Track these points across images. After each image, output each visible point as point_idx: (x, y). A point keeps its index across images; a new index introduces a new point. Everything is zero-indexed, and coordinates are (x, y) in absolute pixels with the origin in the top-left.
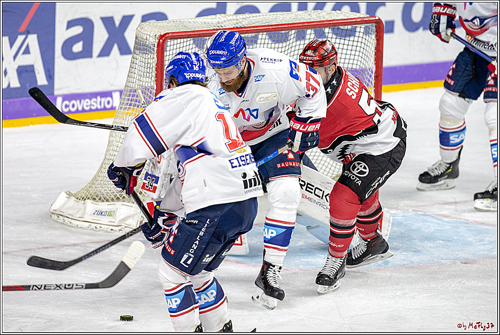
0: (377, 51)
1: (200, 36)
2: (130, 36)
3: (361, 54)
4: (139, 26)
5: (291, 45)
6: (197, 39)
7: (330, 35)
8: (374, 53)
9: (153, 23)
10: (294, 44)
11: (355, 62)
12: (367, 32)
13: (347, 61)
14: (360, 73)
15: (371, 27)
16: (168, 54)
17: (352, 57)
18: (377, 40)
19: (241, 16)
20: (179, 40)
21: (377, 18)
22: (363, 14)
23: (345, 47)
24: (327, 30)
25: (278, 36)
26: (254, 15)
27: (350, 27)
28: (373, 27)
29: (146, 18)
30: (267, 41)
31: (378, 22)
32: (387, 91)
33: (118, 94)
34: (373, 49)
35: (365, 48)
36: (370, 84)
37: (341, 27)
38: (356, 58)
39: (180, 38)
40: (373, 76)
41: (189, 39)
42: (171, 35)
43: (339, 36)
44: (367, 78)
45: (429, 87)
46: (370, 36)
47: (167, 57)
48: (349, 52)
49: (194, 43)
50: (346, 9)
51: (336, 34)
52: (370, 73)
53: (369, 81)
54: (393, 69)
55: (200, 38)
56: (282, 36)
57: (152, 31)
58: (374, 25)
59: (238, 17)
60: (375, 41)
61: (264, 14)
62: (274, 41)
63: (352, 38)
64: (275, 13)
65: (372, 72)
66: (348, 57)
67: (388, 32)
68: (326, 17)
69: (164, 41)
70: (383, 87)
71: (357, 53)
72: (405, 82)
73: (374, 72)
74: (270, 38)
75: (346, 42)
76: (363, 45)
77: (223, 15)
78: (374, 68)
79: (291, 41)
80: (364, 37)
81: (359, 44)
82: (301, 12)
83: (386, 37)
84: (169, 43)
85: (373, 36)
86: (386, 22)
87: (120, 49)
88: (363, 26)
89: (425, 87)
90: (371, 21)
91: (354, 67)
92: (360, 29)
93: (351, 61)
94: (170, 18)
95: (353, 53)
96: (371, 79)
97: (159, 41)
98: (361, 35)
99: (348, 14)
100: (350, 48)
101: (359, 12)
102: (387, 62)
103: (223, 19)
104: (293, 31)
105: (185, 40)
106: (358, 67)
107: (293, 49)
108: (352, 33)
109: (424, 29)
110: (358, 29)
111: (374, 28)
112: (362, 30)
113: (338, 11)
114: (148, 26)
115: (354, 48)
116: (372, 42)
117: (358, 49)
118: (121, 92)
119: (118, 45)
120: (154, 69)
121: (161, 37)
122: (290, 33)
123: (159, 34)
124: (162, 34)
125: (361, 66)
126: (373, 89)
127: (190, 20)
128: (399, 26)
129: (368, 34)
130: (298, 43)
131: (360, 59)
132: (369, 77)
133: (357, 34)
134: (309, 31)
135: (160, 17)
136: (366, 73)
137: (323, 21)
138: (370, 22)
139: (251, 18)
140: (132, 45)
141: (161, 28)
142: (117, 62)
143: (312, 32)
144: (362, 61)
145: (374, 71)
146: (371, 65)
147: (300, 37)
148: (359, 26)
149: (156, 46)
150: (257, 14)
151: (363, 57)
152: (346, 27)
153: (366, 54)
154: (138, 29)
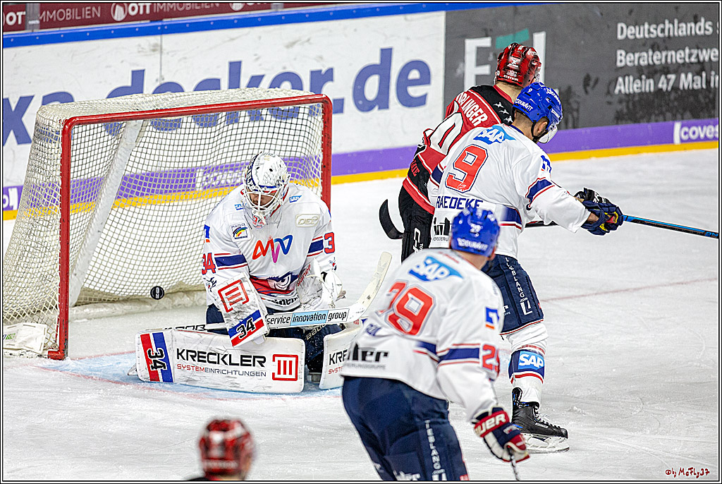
0: (325, 136)
1: (113, 120)
2: (29, 121)
3: (306, 139)
4: (40, 109)
5: (221, 130)
6: (109, 124)
7: (269, 118)
8: (321, 138)
9: (57, 105)
10: (225, 129)
11: (299, 149)
12: (311, 113)
13: (289, 148)
14: (305, 162)
15: (317, 107)
16: (75, 143)
17: (295, 143)
18: (324, 122)
19: (162, 96)
20: (88, 126)
21: (324, 96)
22: (306, 91)
23: (287, 132)
24: (264, 112)
25: (207, 119)
26: (177, 94)
27: (291, 107)
28: (319, 107)
29: (47, 100)
30: (193, 125)
31: (326, 101)
32: (336, 183)
33: (15, 190)
34: (320, 133)
35: (311, 132)
36: (316, 175)
37: (282, 108)
38: (300, 144)
39: (90, 123)
40: (320, 165)
41: (100, 125)
42: (78, 119)
43: (279, 118)
44: (313, 168)
45: (387, 178)
46: (316, 118)
47: (75, 147)
48: (291, 138)
49: (106, 130)
50: (286, 85)
51: (276, 117)
52: (316, 162)
53: (315, 171)
54: (344, 156)
55: (113, 123)
56: (211, 119)
57: (56, 115)
58: (321, 104)
59: (159, 97)
60: (322, 124)
61: (190, 94)
62: (202, 125)
63: (294, 121)
64: (202, 92)
65: (319, 161)
66: (290, 143)
67: (336, 112)
68: (264, 96)
69: (70, 127)
70: (332, 177)
71: (301, 139)
72: (358, 172)
73: (321, 161)
74: (197, 121)
75: (288, 126)
76: (308, 128)
77: (140, 95)
78: (322, 156)
79: (222, 125)
80: (309, 119)
81: (303, 128)
82: (233, 90)
83: (335, 117)
84: (77, 130)
85: (320, 118)
86: (334, 100)
87: (16, 137)
88: (307, 106)
89: (382, 178)
90: (318, 100)
91: (298, 154)
92: (305, 109)
93: (294, 149)
94: (76, 100)
95: (296, 138)
96: (317, 170)
97: (65, 127)
98: (306, 116)
99: (289, 93)
100: (292, 132)
101: (302, 90)
102: (336, 148)
103: (140, 100)
104: (224, 113)
105: (96, 125)
106: (302, 155)
107: (224, 134)
108: (294, 114)
109: (379, 108)
110: (301, 110)
111: (321, 109)
112: (307, 111)
113: (277, 89)
114: (50, 110)
115: (298, 133)
116: (318, 125)
117: (302, 133)
118: (20, 189)
119: (14, 132)
120: (59, 161)
121: (67, 122)
122: (220, 116)
123: (64, 118)
124: (68, 119)
125: (306, 153)
126: (320, 181)
127: (100, 102)
128: (349, 104)
129: (314, 114)
130: (230, 126)
131: (305, 145)
132: (315, 167)
133: (300, 116)
134: (243, 113)
135: (65, 97)
136: (312, 162)
137: (260, 101)
138: (315, 101)
139: (174, 99)
140: (31, 132)
141: (67, 111)
142: (14, 151)
143: (247, 115)
144: (307, 148)
145: (321, 159)
146: (318, 151)
147: (232, 120)
148: (303, 106)
149: (61, 133)
150: (181, 94)
151: (308, 143)
152: (287, 108)
153: (312, 140)
154: (39, 113)
